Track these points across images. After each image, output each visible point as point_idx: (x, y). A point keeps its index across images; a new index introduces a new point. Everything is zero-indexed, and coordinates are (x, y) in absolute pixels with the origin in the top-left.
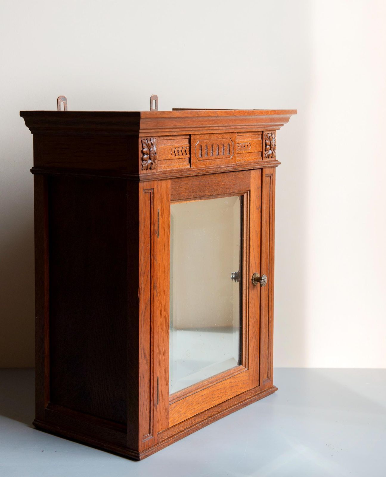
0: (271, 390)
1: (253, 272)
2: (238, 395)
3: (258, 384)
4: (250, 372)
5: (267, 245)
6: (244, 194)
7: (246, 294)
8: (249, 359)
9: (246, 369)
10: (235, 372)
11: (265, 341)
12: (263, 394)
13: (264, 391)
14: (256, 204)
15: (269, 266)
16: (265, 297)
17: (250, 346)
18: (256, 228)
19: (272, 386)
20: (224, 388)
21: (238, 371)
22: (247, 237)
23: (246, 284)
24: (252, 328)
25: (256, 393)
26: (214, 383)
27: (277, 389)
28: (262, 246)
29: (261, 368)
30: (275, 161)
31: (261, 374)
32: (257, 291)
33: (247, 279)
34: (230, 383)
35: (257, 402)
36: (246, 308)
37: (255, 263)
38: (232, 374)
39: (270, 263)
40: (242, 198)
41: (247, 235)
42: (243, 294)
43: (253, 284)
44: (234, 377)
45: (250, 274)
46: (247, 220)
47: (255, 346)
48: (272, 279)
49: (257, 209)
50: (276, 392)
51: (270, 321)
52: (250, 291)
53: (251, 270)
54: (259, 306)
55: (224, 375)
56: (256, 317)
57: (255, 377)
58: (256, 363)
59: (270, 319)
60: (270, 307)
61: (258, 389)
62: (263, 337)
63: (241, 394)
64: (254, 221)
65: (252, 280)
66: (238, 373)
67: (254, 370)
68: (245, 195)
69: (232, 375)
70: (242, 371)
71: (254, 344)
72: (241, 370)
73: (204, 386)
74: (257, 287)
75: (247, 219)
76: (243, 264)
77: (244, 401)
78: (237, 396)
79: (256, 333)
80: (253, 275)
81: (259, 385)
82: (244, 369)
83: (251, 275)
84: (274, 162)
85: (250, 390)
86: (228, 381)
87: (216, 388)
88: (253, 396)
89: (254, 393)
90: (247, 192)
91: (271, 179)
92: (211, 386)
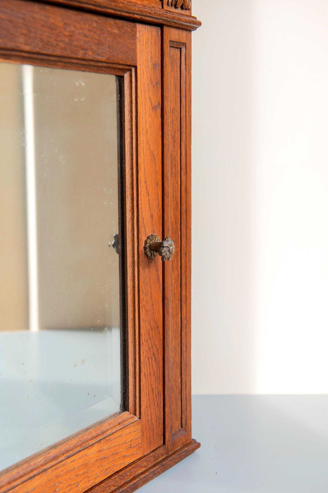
0: (186, 448)
1: (147, 232)
2: (117, 472)
3: (162, 442)
4: (144, 424)
5: (177, 183)
6: (124, 74)
7: (134, 276)
8: (142, 400)
9: (136, 418)
10: (112, 428)
11: (174, 361)
12: (171, 460)
13: (174, 453)
14: (150, 98)
15: (181, 223)
16: (173, 280)
17: (142, 375)
18: (151, 147)
19: (189, 442)
20: (86, 465)
21: (119, 424)
22: (132, 163)
23: (134, 257)
24: (147, 341)
25: (158, 459)
26: (60, 459)
27: (198, 445)
28: (166, 185)
29: (167, 413)
30: (190, 16)
31: (166, 422)
32: (157, 271)
33: (133, 246)
34: (100, 451)
35: (158, 477)
36: (134, 303)
37: (152, 216)
38: (105, 432)
39: (182, 217)
40: (120, 80)
41: (132, 159)
42: (127, 275)
43: (147, 256)
44: (107, 438)
45: (140, 237)
46: (132, 129)
47: (154, 373)
48: (188, 247)
49: (154, 108)
50: (198, 451)
51: (184, 326)
52: (141, 270)
53: (142, 229)
54: (161, 299)
55: (85, 437)
56: (156, 318)
57: (155, 431)
58: (156, 404)
59: (184, 322)
60: (184, 299)
61: (161, 450)
62: (171, 354)
63: (126, 467)
64: (147, 131)
65: (145, 248)
66: (118, 428)
67: (153, 417)
68: (126, 76)
69: (105, 435)
70: (126, 423)
71: (153, 369)
72: (124, 421)
73: (32, 471)
74: (155, 263)
75: (132, 126)
76: (126, 216)
77: (130, 481)
78: (114, 474)
79: (155, 350)
80: (148, 238)
81: (164, 443)
82: (132, 418)
83: (143, 238)
84: (187, 18)
85: (144, 456)
86: (95, 448)
87: (64, 470)
88: (151, 468)
89: (154, 460)
90: (131, 70)
91: (183, 53)
92: (51, 467)
